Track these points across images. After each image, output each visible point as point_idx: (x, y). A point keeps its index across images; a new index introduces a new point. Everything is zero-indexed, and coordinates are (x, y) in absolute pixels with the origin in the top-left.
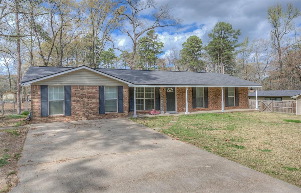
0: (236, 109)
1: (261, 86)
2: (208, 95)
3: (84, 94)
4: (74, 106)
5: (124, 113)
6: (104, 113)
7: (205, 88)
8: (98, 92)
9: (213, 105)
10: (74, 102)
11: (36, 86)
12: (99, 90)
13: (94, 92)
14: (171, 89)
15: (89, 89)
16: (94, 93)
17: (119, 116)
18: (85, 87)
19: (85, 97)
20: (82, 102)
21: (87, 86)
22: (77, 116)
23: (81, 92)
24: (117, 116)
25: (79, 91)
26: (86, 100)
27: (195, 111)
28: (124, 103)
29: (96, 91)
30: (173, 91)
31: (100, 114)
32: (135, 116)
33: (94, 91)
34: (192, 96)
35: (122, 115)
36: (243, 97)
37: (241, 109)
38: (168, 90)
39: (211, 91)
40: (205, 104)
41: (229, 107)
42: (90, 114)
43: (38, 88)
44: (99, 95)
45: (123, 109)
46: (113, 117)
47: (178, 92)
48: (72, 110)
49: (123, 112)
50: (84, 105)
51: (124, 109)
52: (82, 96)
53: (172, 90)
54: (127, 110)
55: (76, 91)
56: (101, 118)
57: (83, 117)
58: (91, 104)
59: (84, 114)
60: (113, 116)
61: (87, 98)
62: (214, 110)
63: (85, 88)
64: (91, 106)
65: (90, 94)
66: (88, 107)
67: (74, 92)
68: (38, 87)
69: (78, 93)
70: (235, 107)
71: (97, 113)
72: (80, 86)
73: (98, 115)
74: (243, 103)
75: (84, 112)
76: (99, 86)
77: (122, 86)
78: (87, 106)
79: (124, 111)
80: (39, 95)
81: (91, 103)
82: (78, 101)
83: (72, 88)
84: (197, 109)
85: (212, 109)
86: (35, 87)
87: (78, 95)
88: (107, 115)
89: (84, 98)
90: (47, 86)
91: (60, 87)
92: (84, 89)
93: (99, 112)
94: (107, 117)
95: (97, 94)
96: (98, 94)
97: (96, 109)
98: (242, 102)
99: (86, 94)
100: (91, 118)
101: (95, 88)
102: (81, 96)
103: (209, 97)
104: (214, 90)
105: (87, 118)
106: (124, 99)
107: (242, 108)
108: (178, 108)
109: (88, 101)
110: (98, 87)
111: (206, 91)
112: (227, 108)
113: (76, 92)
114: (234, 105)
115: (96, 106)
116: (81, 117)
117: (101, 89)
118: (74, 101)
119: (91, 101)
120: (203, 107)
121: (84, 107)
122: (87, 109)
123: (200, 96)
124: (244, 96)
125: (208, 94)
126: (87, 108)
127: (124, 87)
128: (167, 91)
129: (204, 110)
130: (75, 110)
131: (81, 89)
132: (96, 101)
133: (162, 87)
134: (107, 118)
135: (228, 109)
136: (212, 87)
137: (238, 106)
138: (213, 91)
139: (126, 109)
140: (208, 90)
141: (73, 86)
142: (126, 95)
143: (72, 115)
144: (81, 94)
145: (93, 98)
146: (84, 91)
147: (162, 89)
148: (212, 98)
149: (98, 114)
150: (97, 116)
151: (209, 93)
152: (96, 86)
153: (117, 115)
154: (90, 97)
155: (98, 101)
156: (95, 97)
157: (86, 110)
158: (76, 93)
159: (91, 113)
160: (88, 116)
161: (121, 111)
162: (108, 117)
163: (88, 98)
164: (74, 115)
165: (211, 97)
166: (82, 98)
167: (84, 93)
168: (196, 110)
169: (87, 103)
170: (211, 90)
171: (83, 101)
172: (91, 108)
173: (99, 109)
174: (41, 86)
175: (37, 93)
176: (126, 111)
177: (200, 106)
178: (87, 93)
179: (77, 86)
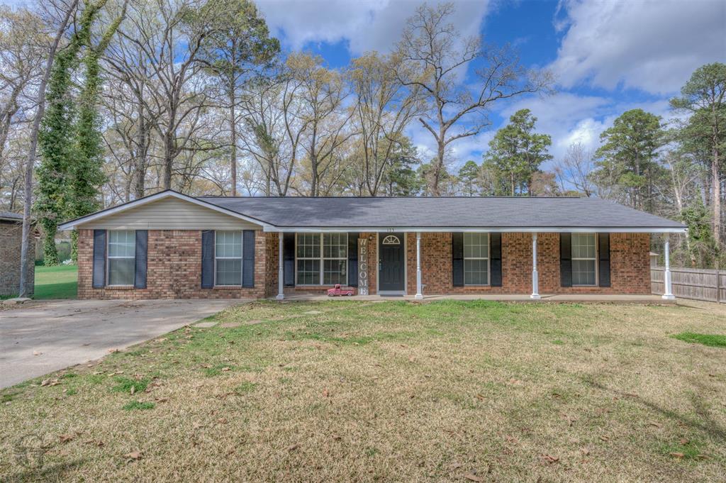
0: (602, 293)
1: (682, 231)
2: (501, 254)
3: (172, 247)
4: (153, 270)
5: (256, 288)
6: (211, 287)
7: (492, 234)
8: (201, 242)
9: (519, 281)
10: (153, 262)
11: (87, 230)
12: (203, 239)
13: (191, 243)
14: (393, 238)
15: (181, 237)
16: (194, 245)
17: (243, 295)
18: (174, 232)
19: (175, 253)
20: (168, 262)
21: (178, 230)
22: (156, 290)
23: (167, 242)
24: (238, 295)
25: (162, 240)
26: (175, 259)
27: (458, 293)
28: (255, 268)
29: (197, 240)
30: (399, 243)
31: (203, 287)
32: (280, 296)
33: (192, 241)
34: (450, 255)
35: (250, 293)
36: (627, 262)
37: (619, 294)
38: (386, 241)
39: (511, 244)
40: (491, 276)
41: (574, 288)
42: (182, 288)
43: (89, 235)
44: (203, 248)
45: (254, 279)
46: (230, 295)
47: (409, 244)
48: (149, 278)
49: (253, 287)
50: (171, 268)
51: (256, 280)
52: (169, 251)
53: (396, 241)
54: (262, 283)
55: (157, 240)
56: (206, 298)
57: (168, 293)
58: (185, 268)
59: (172, 286)
60: (230, 293)
61: (178, 255)
62: (522, 293)
63: (174, 235)
64: (185, 270)
65: (184, 247)
66: (179, 273)
67: (153, 242)
68: (89, 232)
69: (162, 245)
70: (598, 288)
71: (196, 286)
72: (164, 231)
73: (200, 291)
74: (629, 279)
75: (171, 283)
76: (203, 231)
77: (253, 231)
78: (177, 270)
79: (255, 285)
80: (91, 248)
81: (186, 265)
82: (160, 260)
83: (149, 235)
84: (465, 288)
85: (514, 290)
86: (84, 232)
87: (161, 247)
88: (217, 290)
89: (172, 255)
90: (105, 231)
91: (129, 232)
92: (173, 238)
93: (202, 284)
94: (217, 295)
95: (199, 247)
96: (201, 248)
97: (195, 278)
98: (625, 275)
99: (175, 247)
100: (185, 295)
101: (194, 234)
102: (167, 250)
103: (503, 260)
104: (520, 242)
105: (176, 295)
106: (256, 258)
107: (624, 293)
108: (409, 283)
109: (181, 260)
110: (200, 233)
111: (496, 244)
112: (567, 289)
113: (156, 242)
114: (594, 283)
115: (196, 272)
116: (165, 293)
117: (208, 237)
118: (153, 260)
119: (186, 260)
120: (487, 283)
121: (171, 272)
122: (178, 278)
123: (476, 255)
124: (631, 260)
125: (501, 250)
126: (177, 275)
127: (256, 232)
128: (383, 243)
129: (489, 292)
130: (155, 278)
131: (167, 238)
132: (195, 260)
133: (366, 233)
134: (217, 298)
135: (573, 293)
136: (516, 233)
137: (609, 285)
138: (520, 244)
139: (261, 280)
140: (503, 242)
141: (151, 230)
142: (261, 250)
143: (148, 288)
144: (167, 248)
145: (189, 255)
146: (172, 240)
147: (365, 237)
148: (514, 262)
149: (200, 287)
150: (198, 293)
151: (503, 249)
152: (198, 230)
153: (239, 293)
154: (183, 253)
155: (200, 261)
156: (194, 253)
157: (175, 278)
158: (156, 245)
159: (184, 286)
160: (179, 290)
161: (249, 283)
162: (221, 295)
163: (180, 255)
164: (151, 288)
165: (513, 260)
166: (168, 255)
167: (173, 245)
168: (461, 290)
169: (178, 265)
170: (511, 242)
171: (169, 260)
172: (185, 275)
173: (202, 278)
174: (95, 231)
175: (88, 245)
176: (260, 286)
177: (476, 282)
178: (177, 245)
179: (160, 230)
